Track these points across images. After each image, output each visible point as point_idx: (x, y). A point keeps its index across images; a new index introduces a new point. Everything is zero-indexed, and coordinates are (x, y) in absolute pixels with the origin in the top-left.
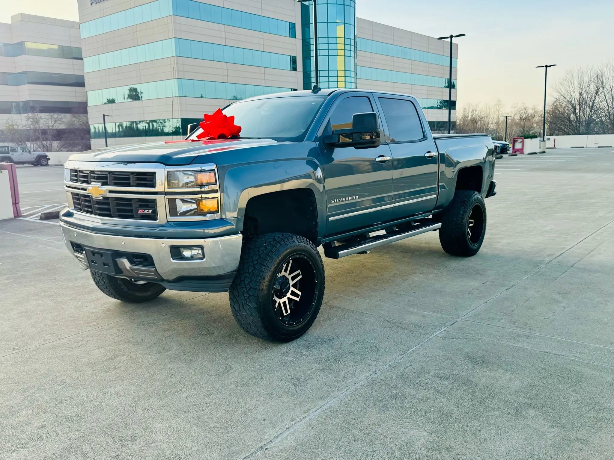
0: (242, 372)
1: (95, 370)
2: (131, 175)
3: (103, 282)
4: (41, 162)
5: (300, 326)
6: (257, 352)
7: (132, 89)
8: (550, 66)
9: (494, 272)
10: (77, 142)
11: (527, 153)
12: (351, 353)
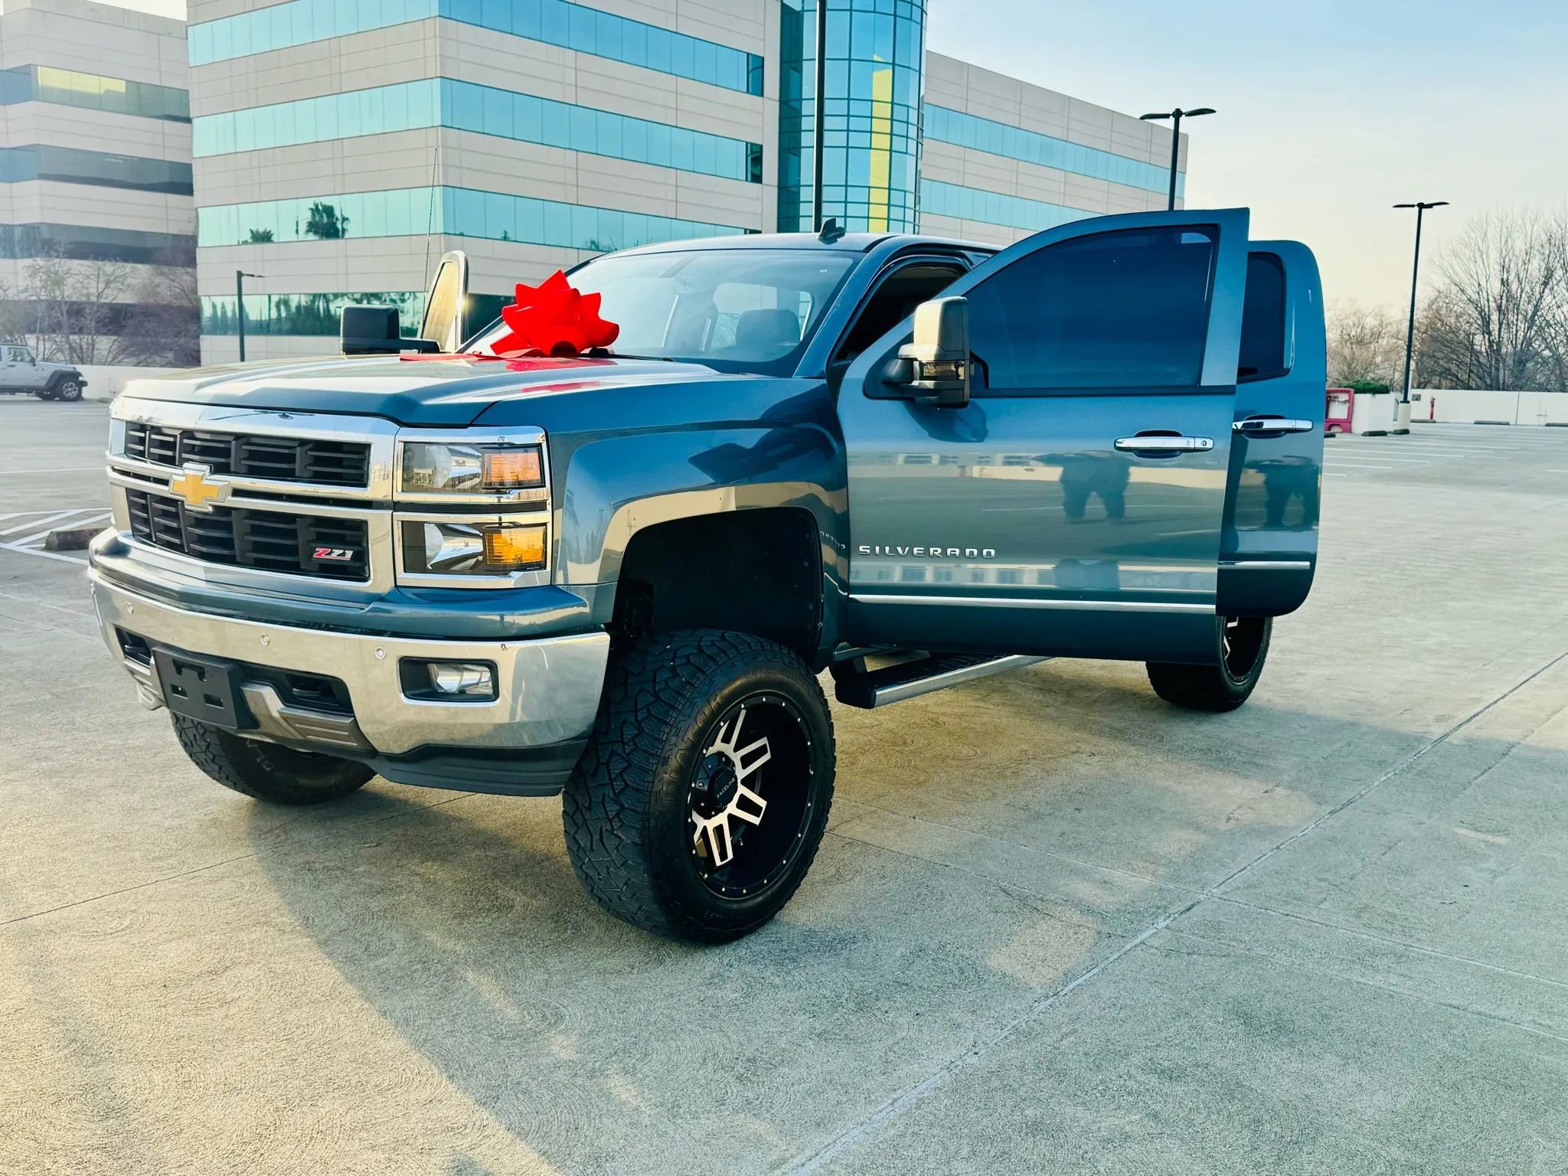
0: (591, 1032)
1: (164, 1007)
2: (299, 448)
3: (205, 744)
4: (62, 391)
5: (761, 898)
6: (635, 971)
7: (320, 208)
8: (1430, 206)
9: (1294, 759)
10: (163, 340)
11: (1362, 432)
12: (903, 984)
